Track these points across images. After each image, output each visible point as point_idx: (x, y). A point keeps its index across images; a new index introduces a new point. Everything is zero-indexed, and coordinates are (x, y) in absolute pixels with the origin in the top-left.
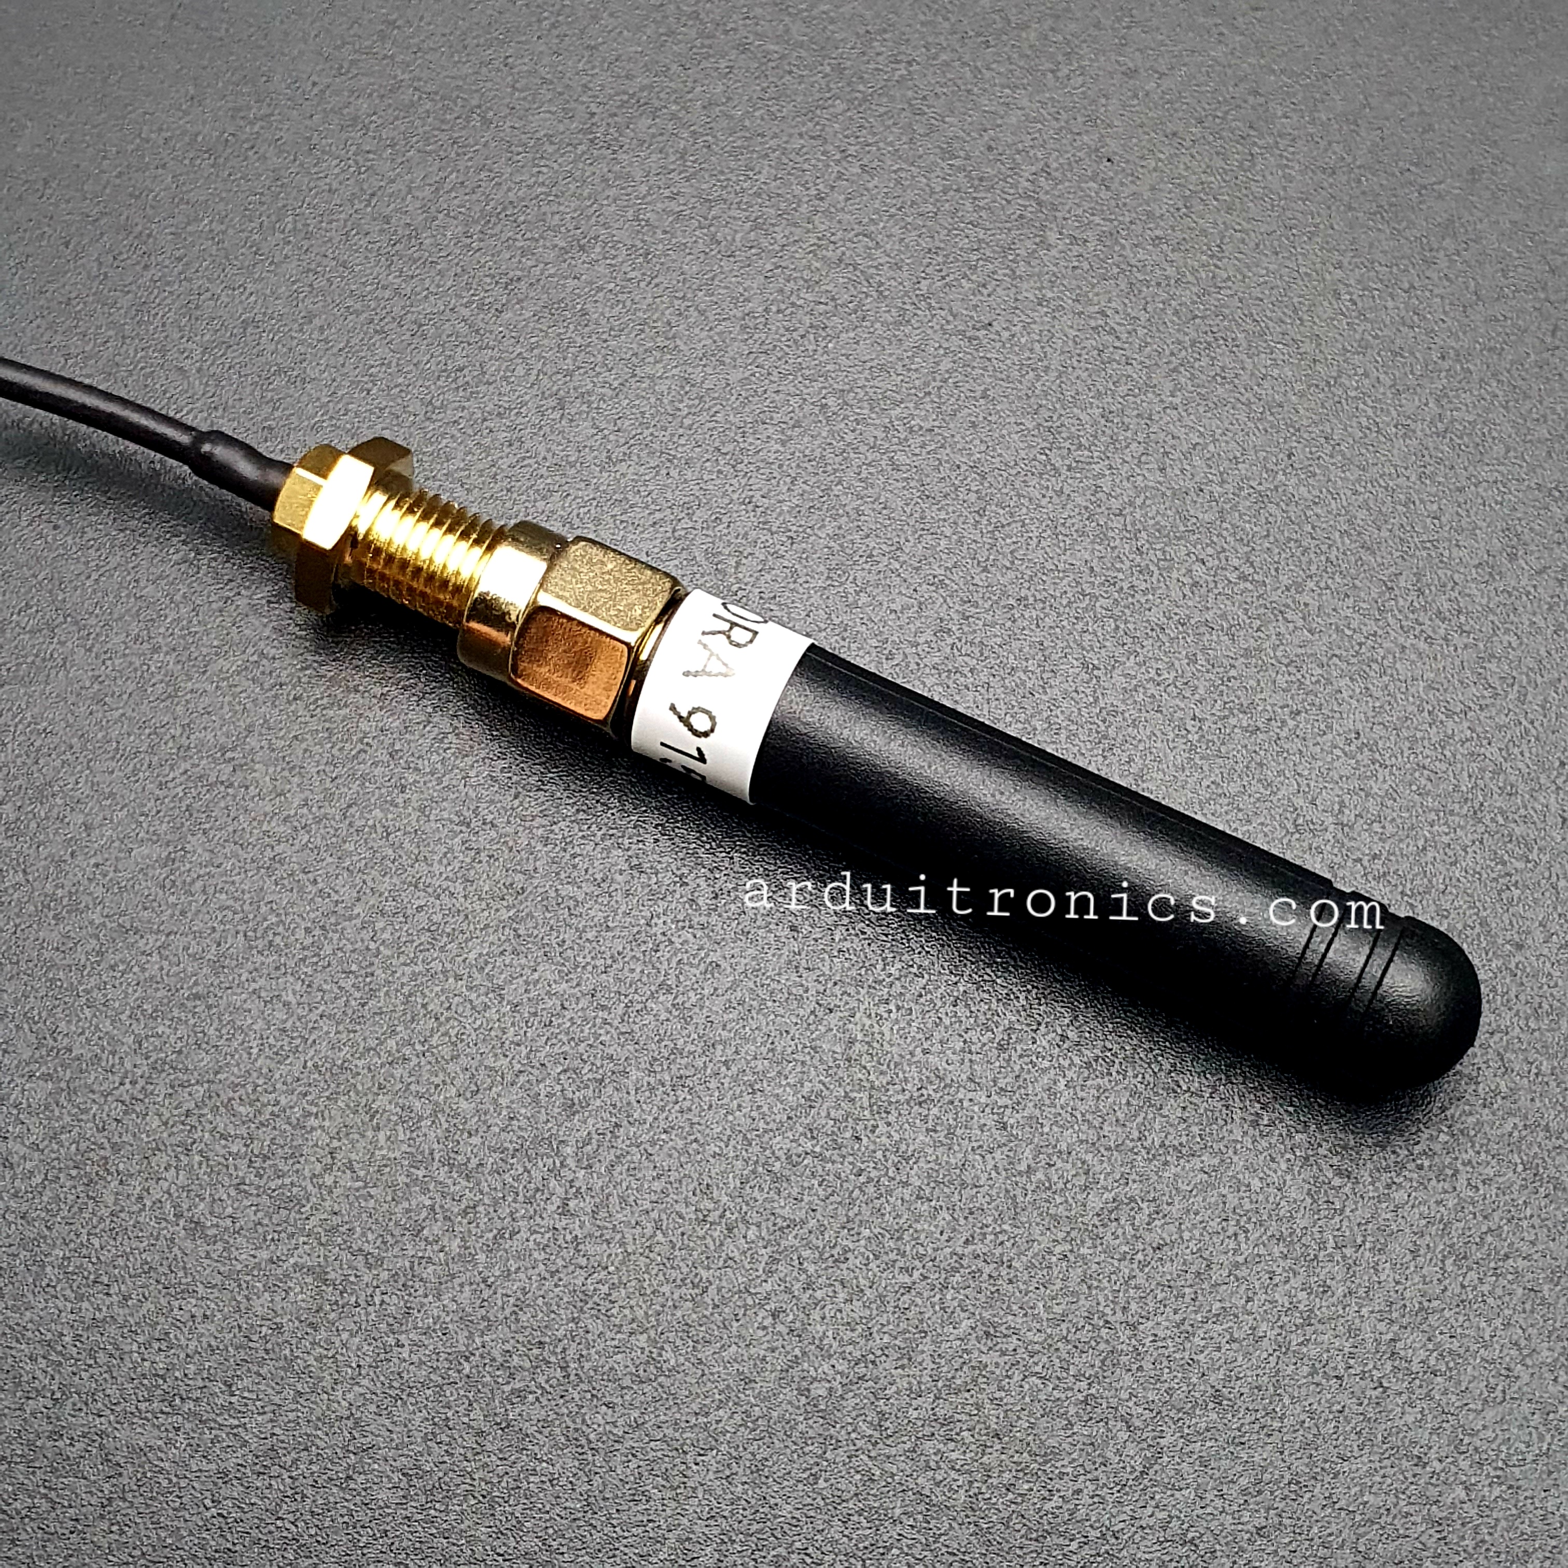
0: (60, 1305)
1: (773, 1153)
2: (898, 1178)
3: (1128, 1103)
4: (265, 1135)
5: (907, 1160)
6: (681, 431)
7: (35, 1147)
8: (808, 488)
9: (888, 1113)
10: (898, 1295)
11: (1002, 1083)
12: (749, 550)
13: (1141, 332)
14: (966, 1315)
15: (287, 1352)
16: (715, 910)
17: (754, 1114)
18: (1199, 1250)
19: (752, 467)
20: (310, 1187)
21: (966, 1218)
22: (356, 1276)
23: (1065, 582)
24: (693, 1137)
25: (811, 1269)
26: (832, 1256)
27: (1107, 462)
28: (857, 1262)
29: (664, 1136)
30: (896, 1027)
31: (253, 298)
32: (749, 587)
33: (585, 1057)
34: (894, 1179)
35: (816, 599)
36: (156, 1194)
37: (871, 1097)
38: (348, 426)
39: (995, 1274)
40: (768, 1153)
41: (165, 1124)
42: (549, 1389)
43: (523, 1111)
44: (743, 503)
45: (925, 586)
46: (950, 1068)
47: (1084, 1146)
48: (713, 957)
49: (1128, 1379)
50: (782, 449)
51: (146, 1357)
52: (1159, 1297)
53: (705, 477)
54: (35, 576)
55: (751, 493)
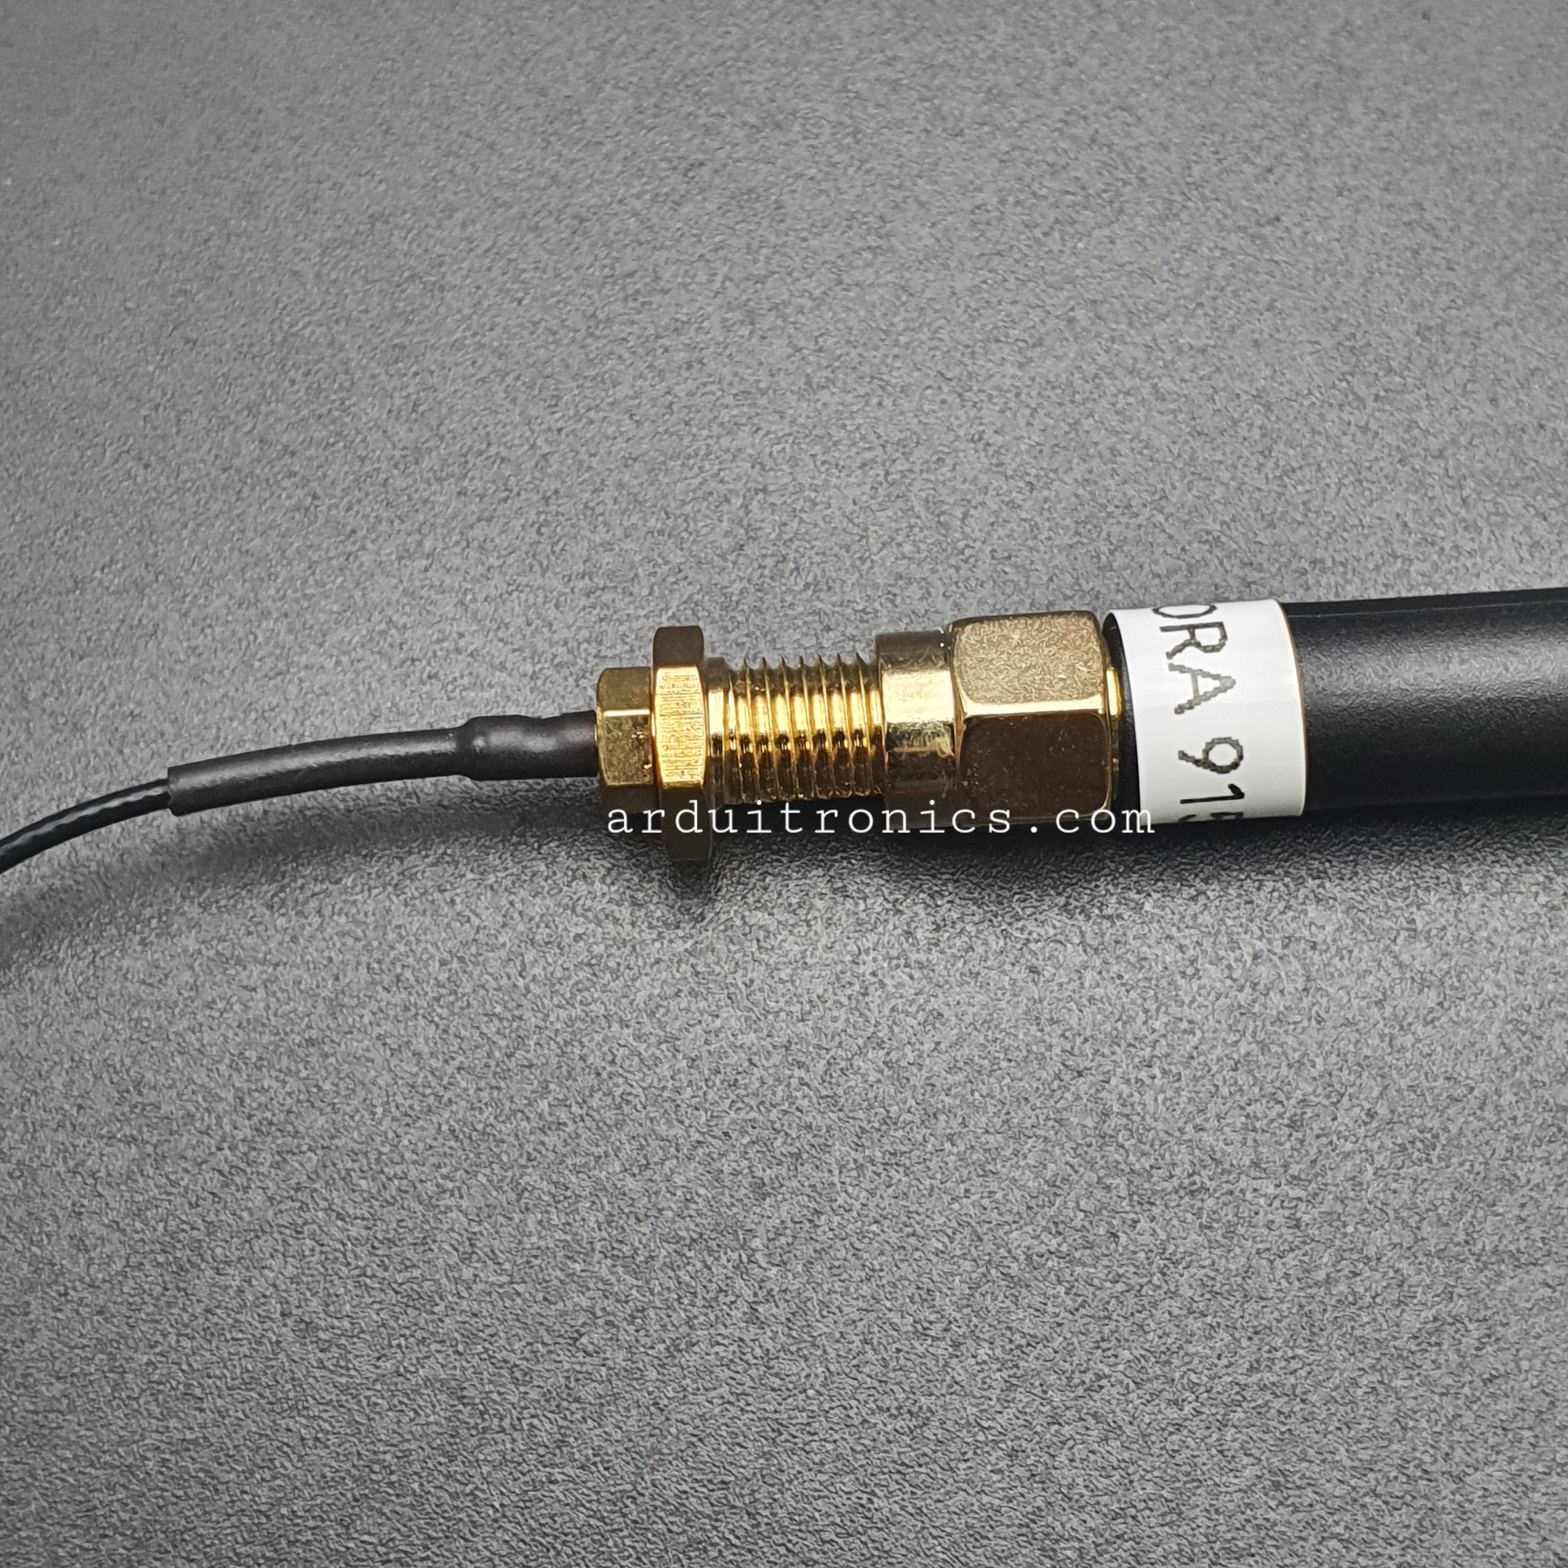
0: (144, 1423)
1: (1009, 1252)
2: (1165, 1287)
3: (1454, 1199)
4: (392, 1215)
5: (1176, 1263)
6: (896, 350)
7: (115, 1225)
8: (1051, 422)
9: (1153, 1204)
10: (1166, 1434)
11: (1294, 1170)
12: (979, 499)
13: (1466, 229)
14: (1251, 1460)
15: (416, 1486)
16: (936, 945)
17: (985, 1202)
18: (1540, 1384)
19: (983, 397)
20: (444, 1281)
21: (1250, 1339)
22: (500, 1394)
23: (1372, 540)
24: (910, 1230)
25: (1057, 1398)
26: (1083, 1383)
27: (1423, 391)
28: (1114, 1391)
29: (874, 1227)
30: (1161, 1097)
31: (383, 187)
32: (978, 544)
33: (777, 1126)
34: (1159, 1287)
35: (1061, 560)
36: (260, 1285)
37: (1131, 1182)
38: (495, 344)
39: (1286, 1410)
40: (1002, 1251)
41: (271, 1199)
42: (734, 1541)
43: (702, 1191)
44: (972, 440)
45: (1196, 545)
46: (1229, 1149)
47: (1398, 1250)
48: (934, 1004)
49: (1449, 1543)
50: (1019, 373)
51: (247, 1488)
52: (1491, 1441)
53: (926, 408)
54: (121, 525)
55: (981, 428)
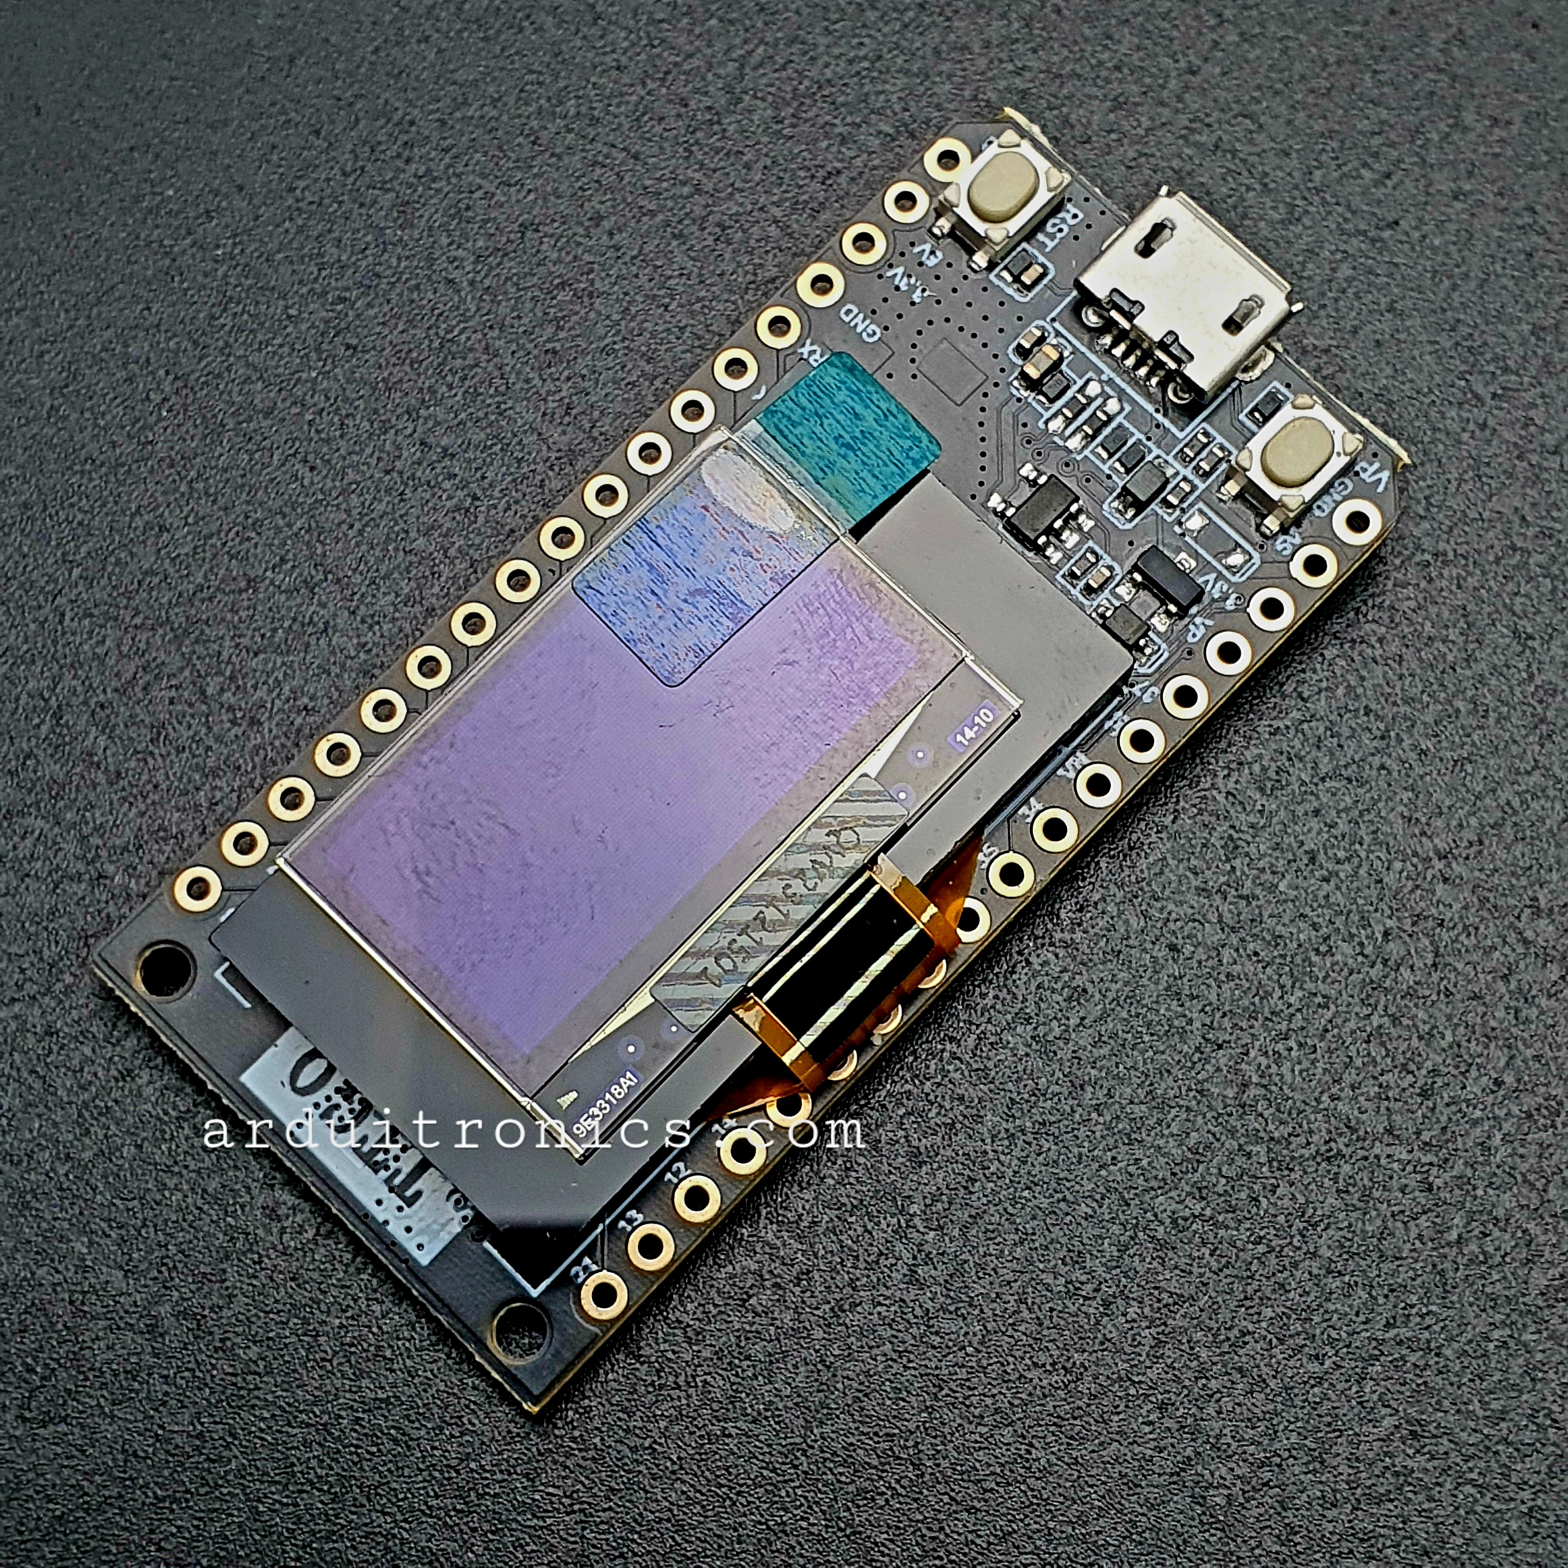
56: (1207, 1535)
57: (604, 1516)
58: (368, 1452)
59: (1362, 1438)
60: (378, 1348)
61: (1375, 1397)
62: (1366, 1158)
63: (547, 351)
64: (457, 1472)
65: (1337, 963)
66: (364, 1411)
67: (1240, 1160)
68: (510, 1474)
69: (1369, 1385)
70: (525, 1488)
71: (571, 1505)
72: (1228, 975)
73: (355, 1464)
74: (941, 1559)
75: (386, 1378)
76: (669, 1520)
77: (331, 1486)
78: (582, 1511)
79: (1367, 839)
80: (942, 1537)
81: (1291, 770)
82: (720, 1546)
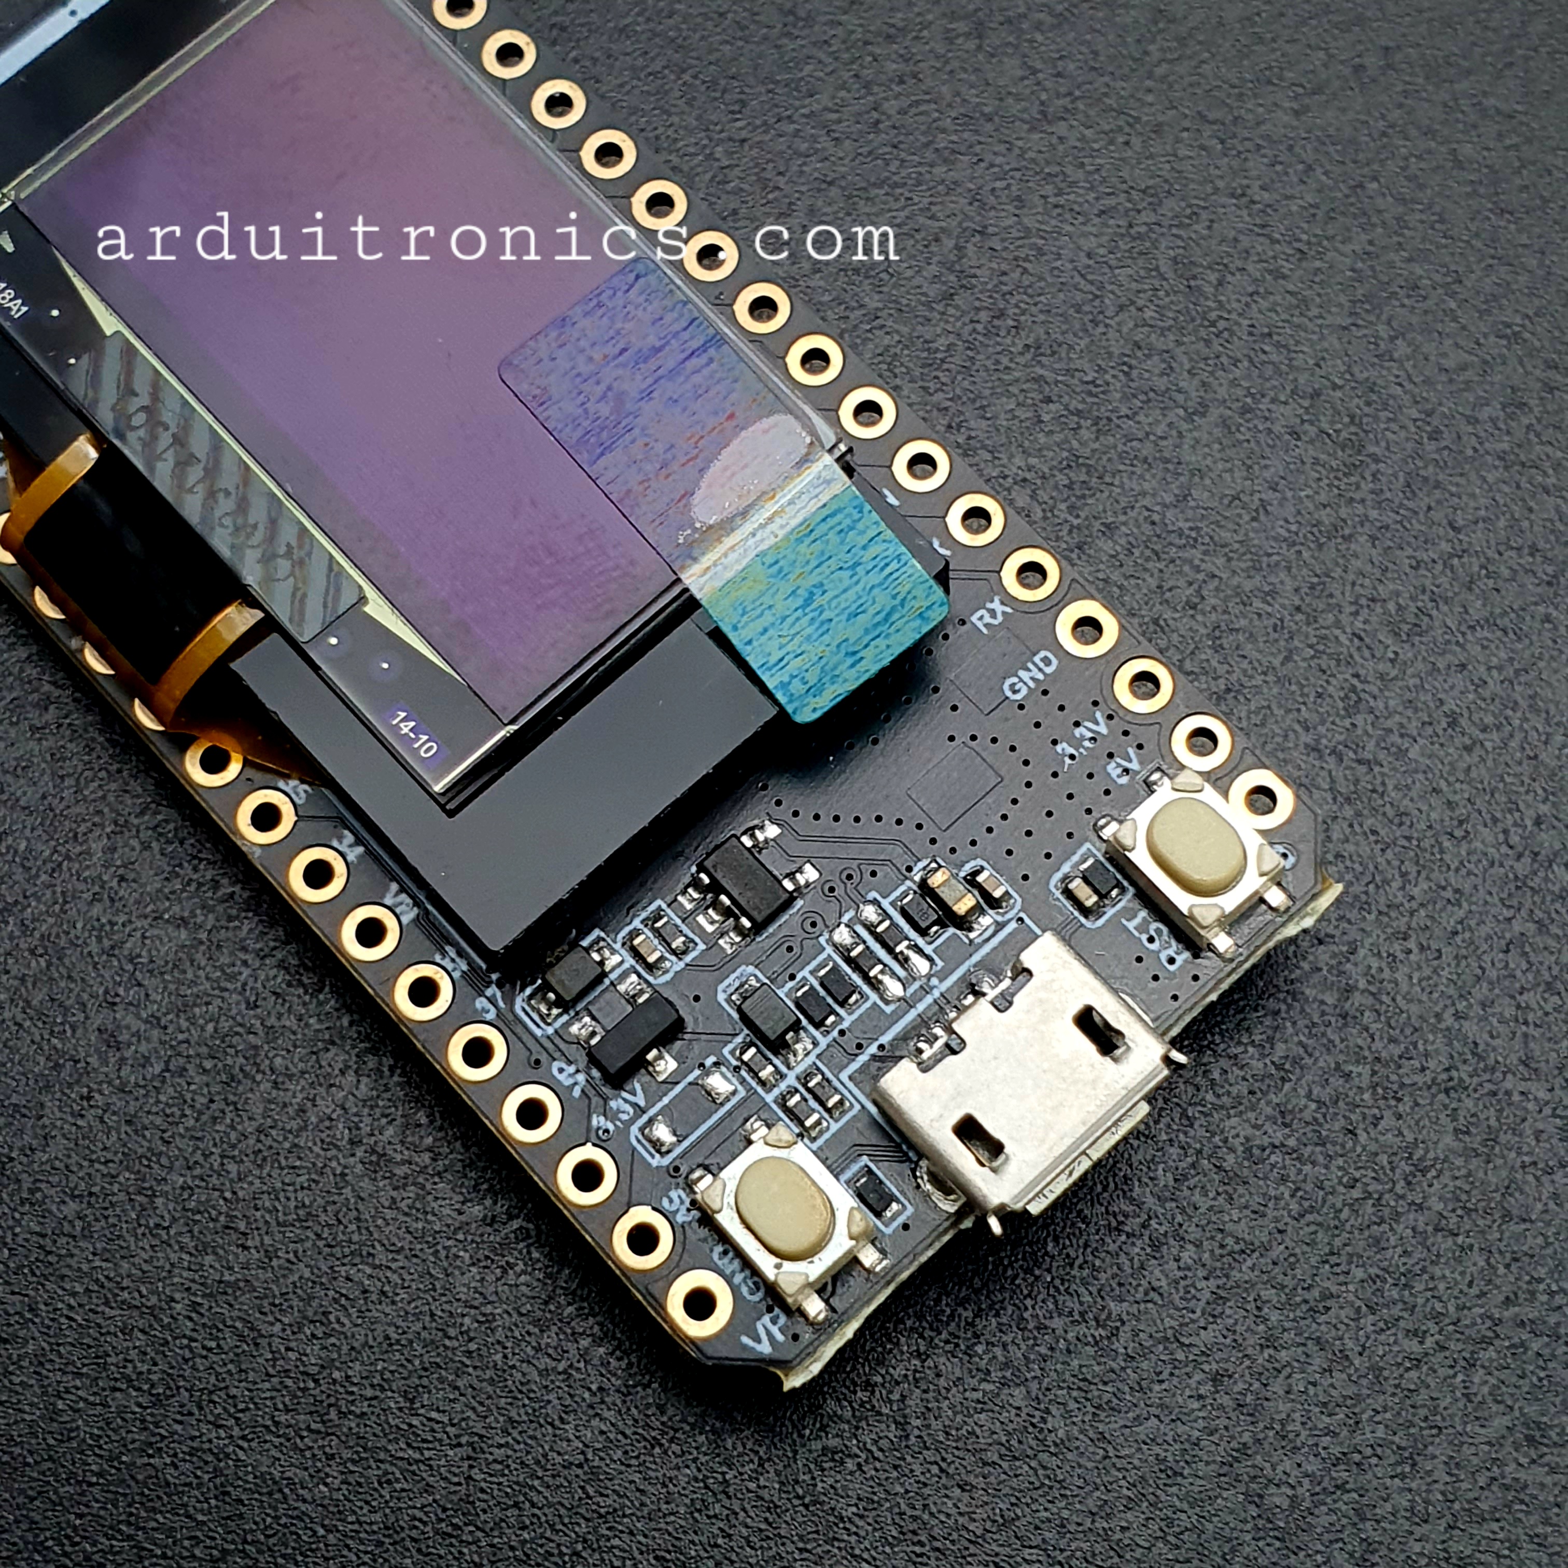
56: (1261, 1544)
57: (499, 1453)
58: (204, 1347)
59: (1465, 1439)
60: (232, 1218)
61: (1485, 1390)
62: (1495, 1094)
63: (554, 25)
64: (316, 1381)
65: (1475, 852)
66: (204, 1296)
67: (1336, 1082)
68: (383, 1390)
69: (1478, 1376)
70: (400, 1409)
71: (457, 1436)
72: (1338, 856)
73: (186, 1361)
74: (921, 1544)
75: (237, 1256)
76: (580, 1466)
77: (153, 1386)
78: (470, 1444)
79: (1523, 704)
80: (926, 1517)
81: (1434, 613)
82: (643, 1504)
